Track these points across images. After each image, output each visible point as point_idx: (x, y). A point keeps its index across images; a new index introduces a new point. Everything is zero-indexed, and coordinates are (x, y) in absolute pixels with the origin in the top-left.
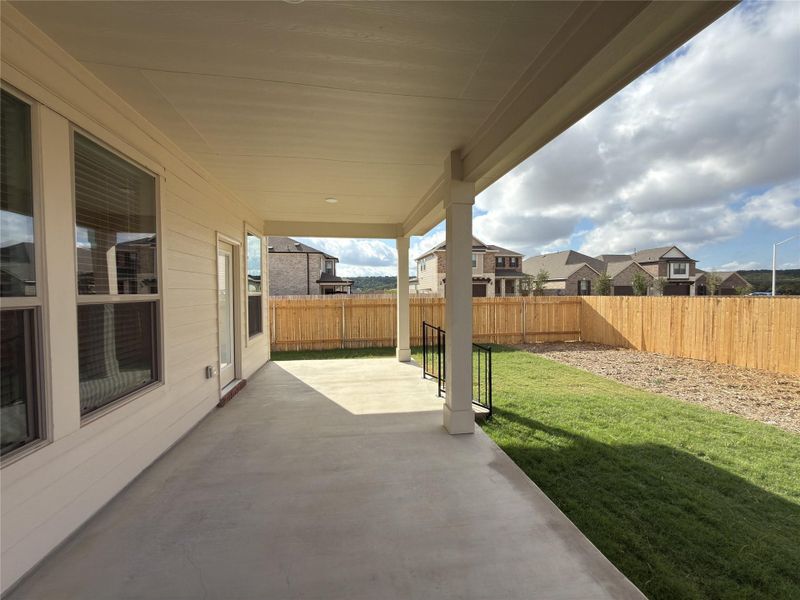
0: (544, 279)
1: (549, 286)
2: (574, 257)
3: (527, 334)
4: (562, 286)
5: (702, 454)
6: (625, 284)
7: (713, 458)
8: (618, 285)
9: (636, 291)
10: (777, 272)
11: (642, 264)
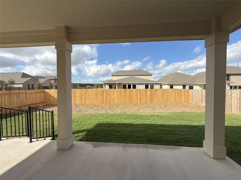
0: (13, 83)
1: (15, 86)
2: (24, 75)
3: (22, 106)
4: (21, 86)
5: (104, 122)
6: (46, 86)
7: (106, 122)
8: (43, 86)
9: (50, 88)
10: (79, 84)
11: (50, 80)
